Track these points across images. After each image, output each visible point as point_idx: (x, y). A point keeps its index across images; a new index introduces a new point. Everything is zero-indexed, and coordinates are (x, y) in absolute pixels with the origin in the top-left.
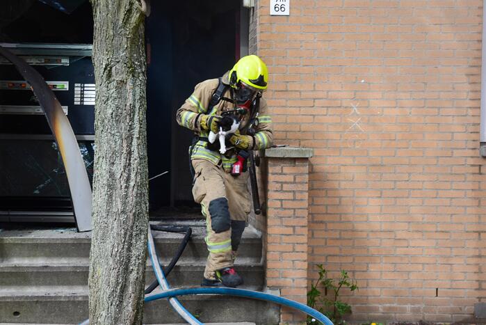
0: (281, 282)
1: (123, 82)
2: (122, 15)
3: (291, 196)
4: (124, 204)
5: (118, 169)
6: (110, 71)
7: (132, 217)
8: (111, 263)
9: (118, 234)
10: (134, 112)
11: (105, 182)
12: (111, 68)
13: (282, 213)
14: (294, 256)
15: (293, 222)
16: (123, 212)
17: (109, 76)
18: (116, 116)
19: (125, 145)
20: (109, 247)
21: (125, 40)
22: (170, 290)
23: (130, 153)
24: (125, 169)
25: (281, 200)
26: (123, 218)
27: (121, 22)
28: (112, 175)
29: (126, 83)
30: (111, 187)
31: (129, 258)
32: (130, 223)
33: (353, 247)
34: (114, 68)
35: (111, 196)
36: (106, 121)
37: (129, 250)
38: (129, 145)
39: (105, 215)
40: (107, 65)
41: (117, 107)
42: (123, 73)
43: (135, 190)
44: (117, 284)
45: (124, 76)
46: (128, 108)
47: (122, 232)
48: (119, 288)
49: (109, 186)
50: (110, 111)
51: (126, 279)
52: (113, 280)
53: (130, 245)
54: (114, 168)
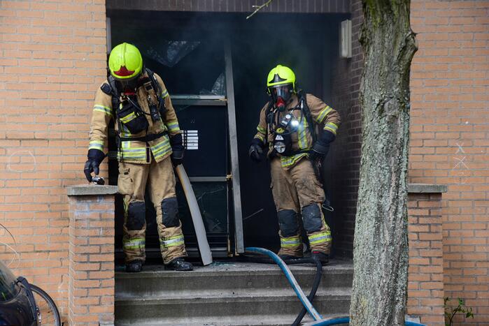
0: (420, 310)
1: (395, 117)
2: (397, 53)
3: (426, 229)
4: (393, 236)
5: (387, 202)
6: (383, 106)
7: (398, 249)
8: (378, 293)
9: (386, 266)
10: (403, 146)
11: (373, 215)
12: (384, 104)
13: (419, 245)
14: (432, 285)
15: (430, 253)
16: (391, 244)
17: (382, 111)
18: (387, 150)
19: (394, 178)
20: (376, 278)
21: (398, 76)
23: (398, 186)
24: (393, 202)
25: (418, 233)
26: (391, 249)
27: (395, 58)
28: (380, 207)
29: (397, 119)
30: (379, 219)
31: (395, 289)
32: (397, 255)
33: (462, 276)
34: (386, 105)
35: (378, 228)
36: (376, 156)
37: (395, 281)
38: (398, 178)
39: (372, 247)
40: (381, 101)
41: (388, 141)
42: (395, 108)
43: (402, 222)
44: (385, 314)
45: (397, 111)
46: (398, 142)
47: (391, 263)
48: (386, 318)
49: (377, 218)
50: (381, 146)
51: (393, 310)
52: (380, 310)
53: (397, 276)
54: (382, 201)
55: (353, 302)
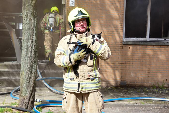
4: (31, 54)
5: (29, 44)
6: (27, 16)
7: (33, 58)
8: (27, 70)
10: (34, 28)
11: (25, 48)
12: (27, 15)
16: (30, 56)
17: (27, 17)
18: (29, 29)
19: (31, 37)
20: (26, 66)
21: (32, 7)
22: (42, 78)
23: (33, 39)
24: (31, 44)
26: (30, 58)
27: (30, 2)
28: (27, 45)
29: (32, 19)
30: (27, 49)
31: (32, 69)
32: (33, 59)
34: (28, 15)
35: (27, 52)
36: (26, 30)
37: (32, 67)
38: (33, 37)
39: (25, 57)
41: (29, 26)
42: (31, 16)
43: (34, 50)
44: (29, 77)
45: (31, 17)
46: (32, 26)
47: (30, 62)
48: (29, 78)
49: (26, 49)
50: (27, 27)
51: (31, 75)
52: (27, 75)
53: (32, 65)
54: (28, 44)
55: (21, 73)
